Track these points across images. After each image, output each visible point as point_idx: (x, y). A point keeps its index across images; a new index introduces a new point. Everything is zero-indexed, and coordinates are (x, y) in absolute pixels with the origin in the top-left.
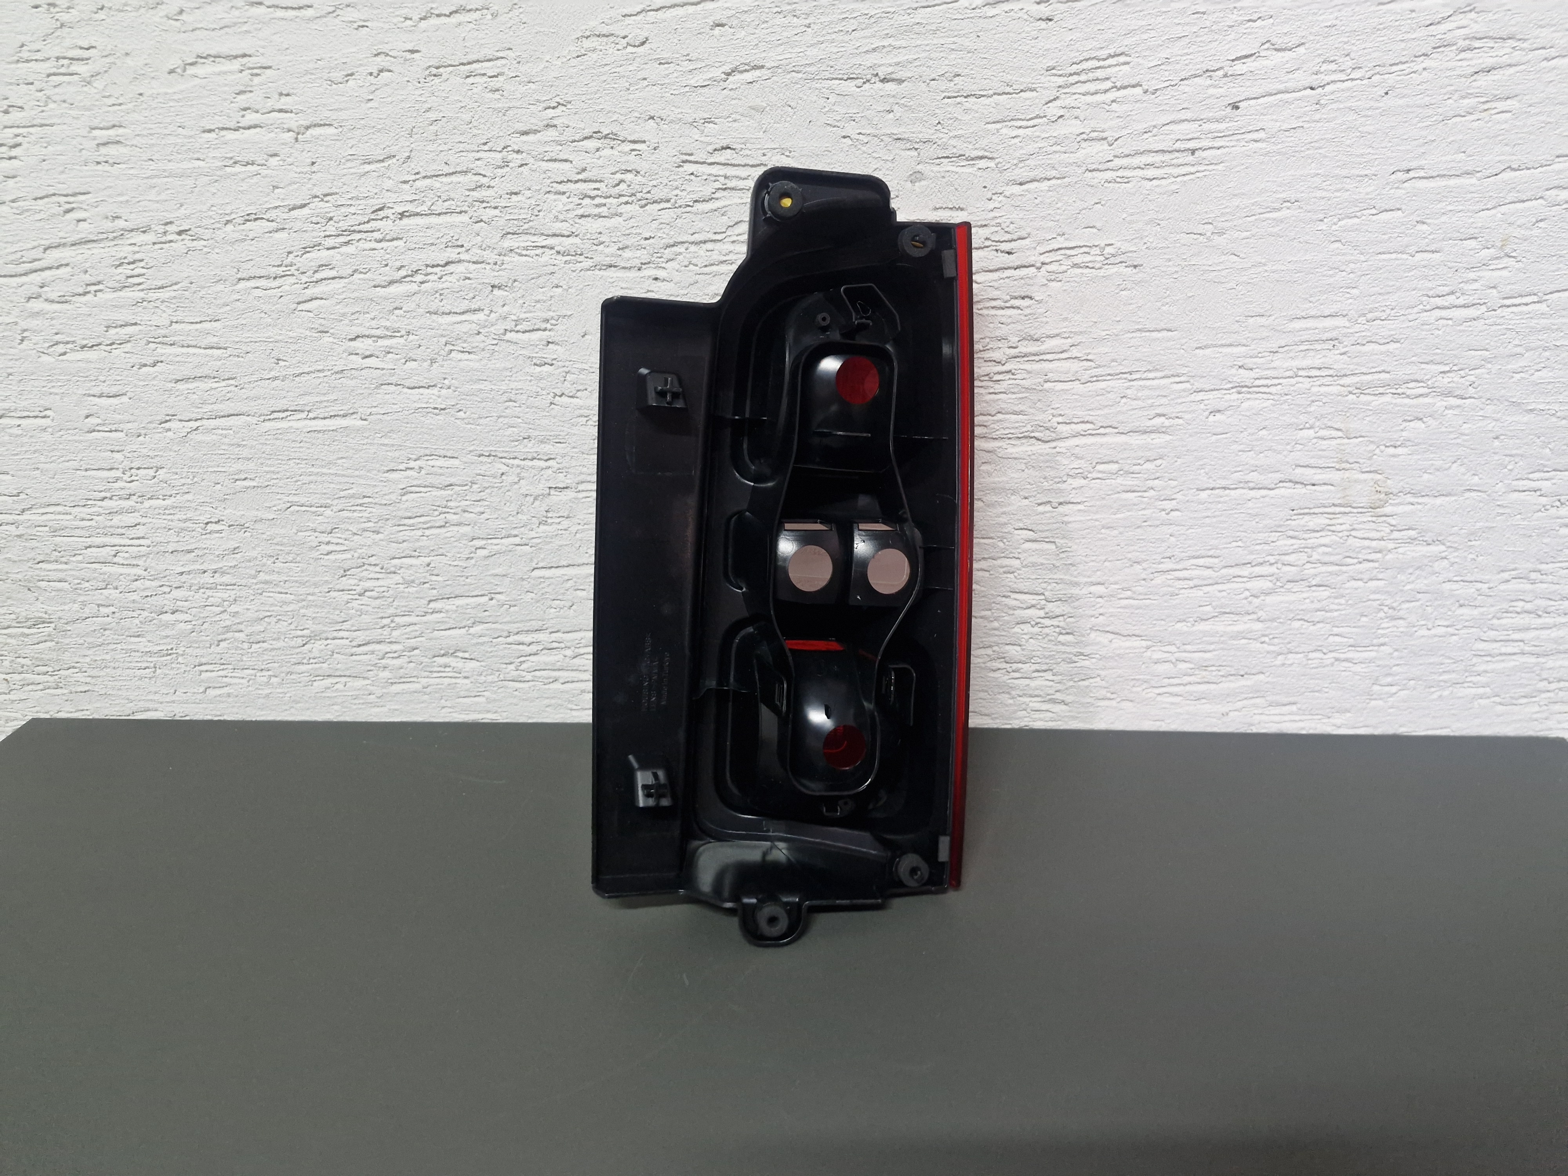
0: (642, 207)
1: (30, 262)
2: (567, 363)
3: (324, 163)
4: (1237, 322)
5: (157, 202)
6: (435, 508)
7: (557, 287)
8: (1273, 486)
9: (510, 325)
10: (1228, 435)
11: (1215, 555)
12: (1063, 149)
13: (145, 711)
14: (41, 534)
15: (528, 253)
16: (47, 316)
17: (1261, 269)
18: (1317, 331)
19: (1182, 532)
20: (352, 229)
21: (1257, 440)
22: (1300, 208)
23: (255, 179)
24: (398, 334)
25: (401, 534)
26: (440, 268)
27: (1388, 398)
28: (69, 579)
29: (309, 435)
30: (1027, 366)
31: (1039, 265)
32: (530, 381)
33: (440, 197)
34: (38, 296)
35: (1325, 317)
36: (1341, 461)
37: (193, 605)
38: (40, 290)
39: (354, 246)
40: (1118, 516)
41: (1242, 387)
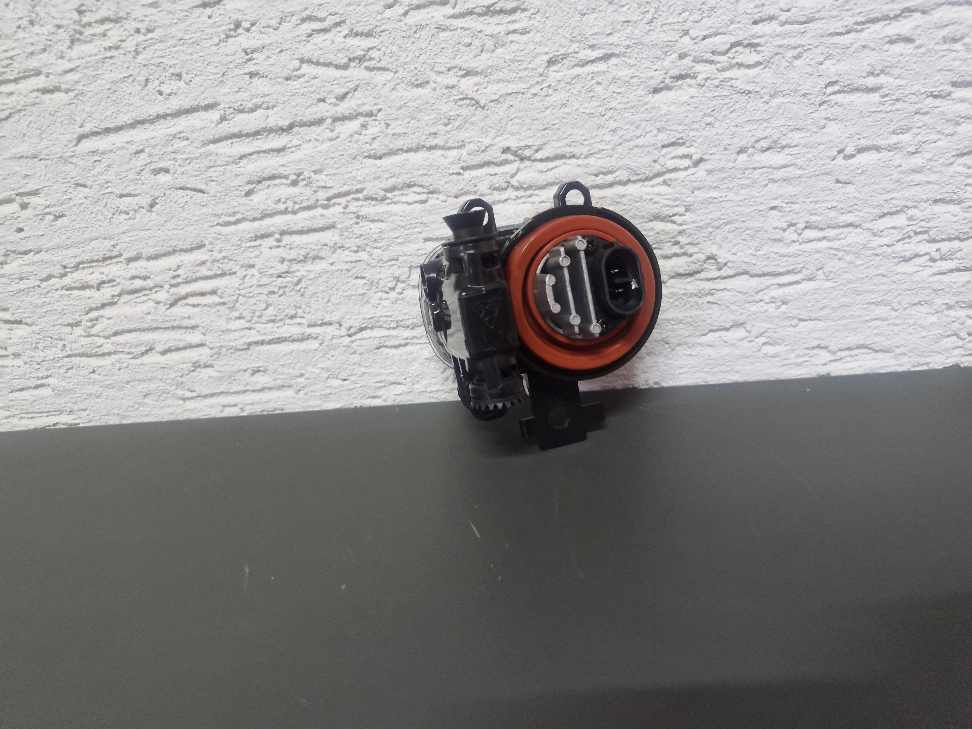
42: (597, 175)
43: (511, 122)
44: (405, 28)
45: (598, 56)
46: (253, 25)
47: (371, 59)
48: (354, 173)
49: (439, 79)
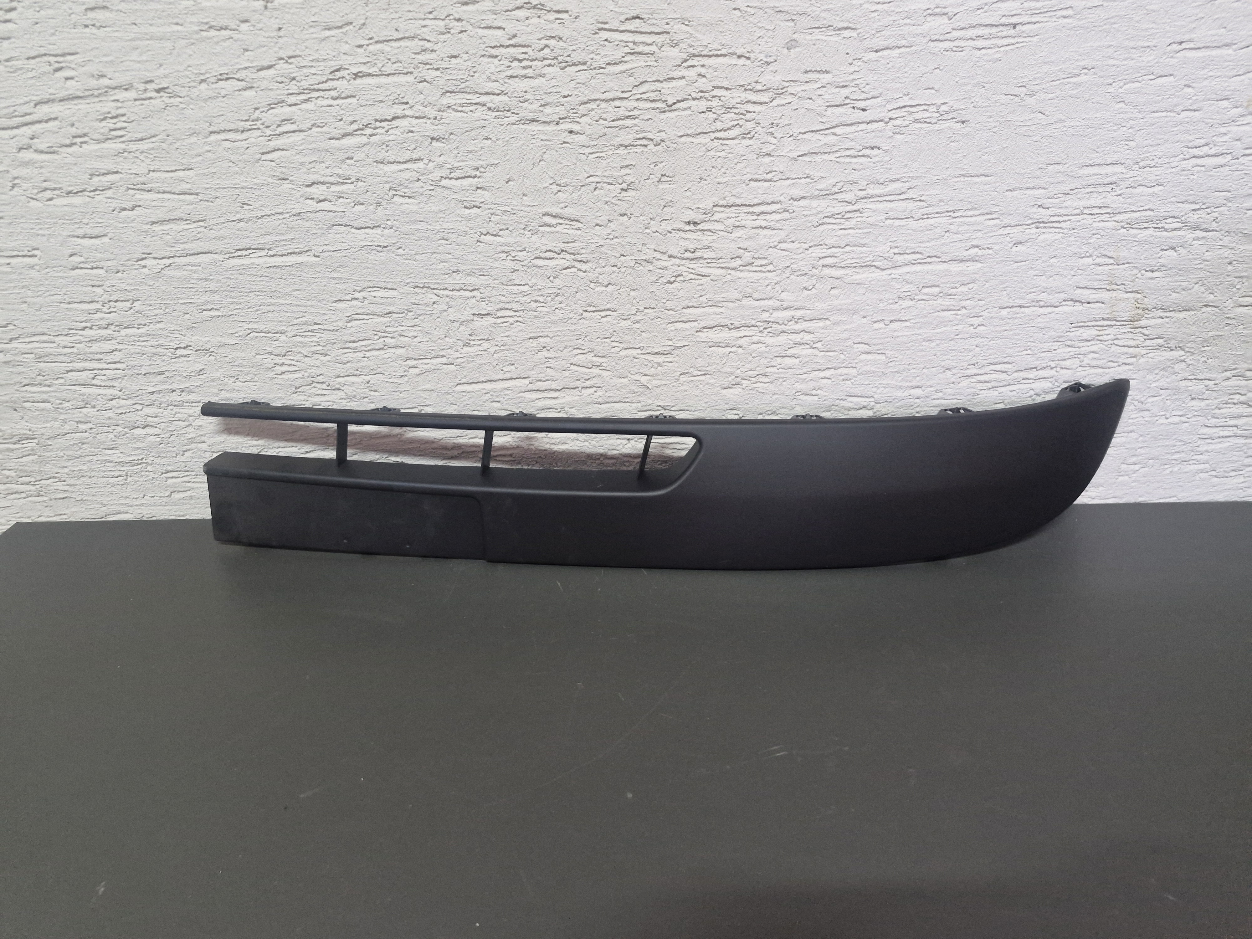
0: (562, 69)
1: (22, 116)
2: (493, 206)
3: (289, 29)
4: (1040, 168)
5: (139, 62)
6: (375, 333)
7: (486, 139)
8: (1058, 304)
9: (445, 172)
10: (1027, 263)
11: (1010, 361)
12: (912, 22)
13: (116, 514)
14: (28, 360)
15: (463, 109)
16: (36, 165)
17: (1061, 125)
18: (1100, 176)
19: (986, 343)
20: (312, 87)
21: (1048, 266)
22: (1095, 74)
23: (228, 43)
24: (349, 181)
25: (346, 355)
26: (387, 123)
27: (1150, 232)
28: (51, 399)
29: (268, 270)
30: (873, 206)
31: (887, 120)
32: (461, 222)
33: (389, 59)
34: (29, 147)
35: (1107, 165)
36: (1111, 283)
37: (162, 421)
38: (31, 142)
39: (313, 103)
40: (936, 331)
41: (1040, 222)
44: (619, 357)
45: (702, 374)
46: (551, 348)
47: (603, 366)
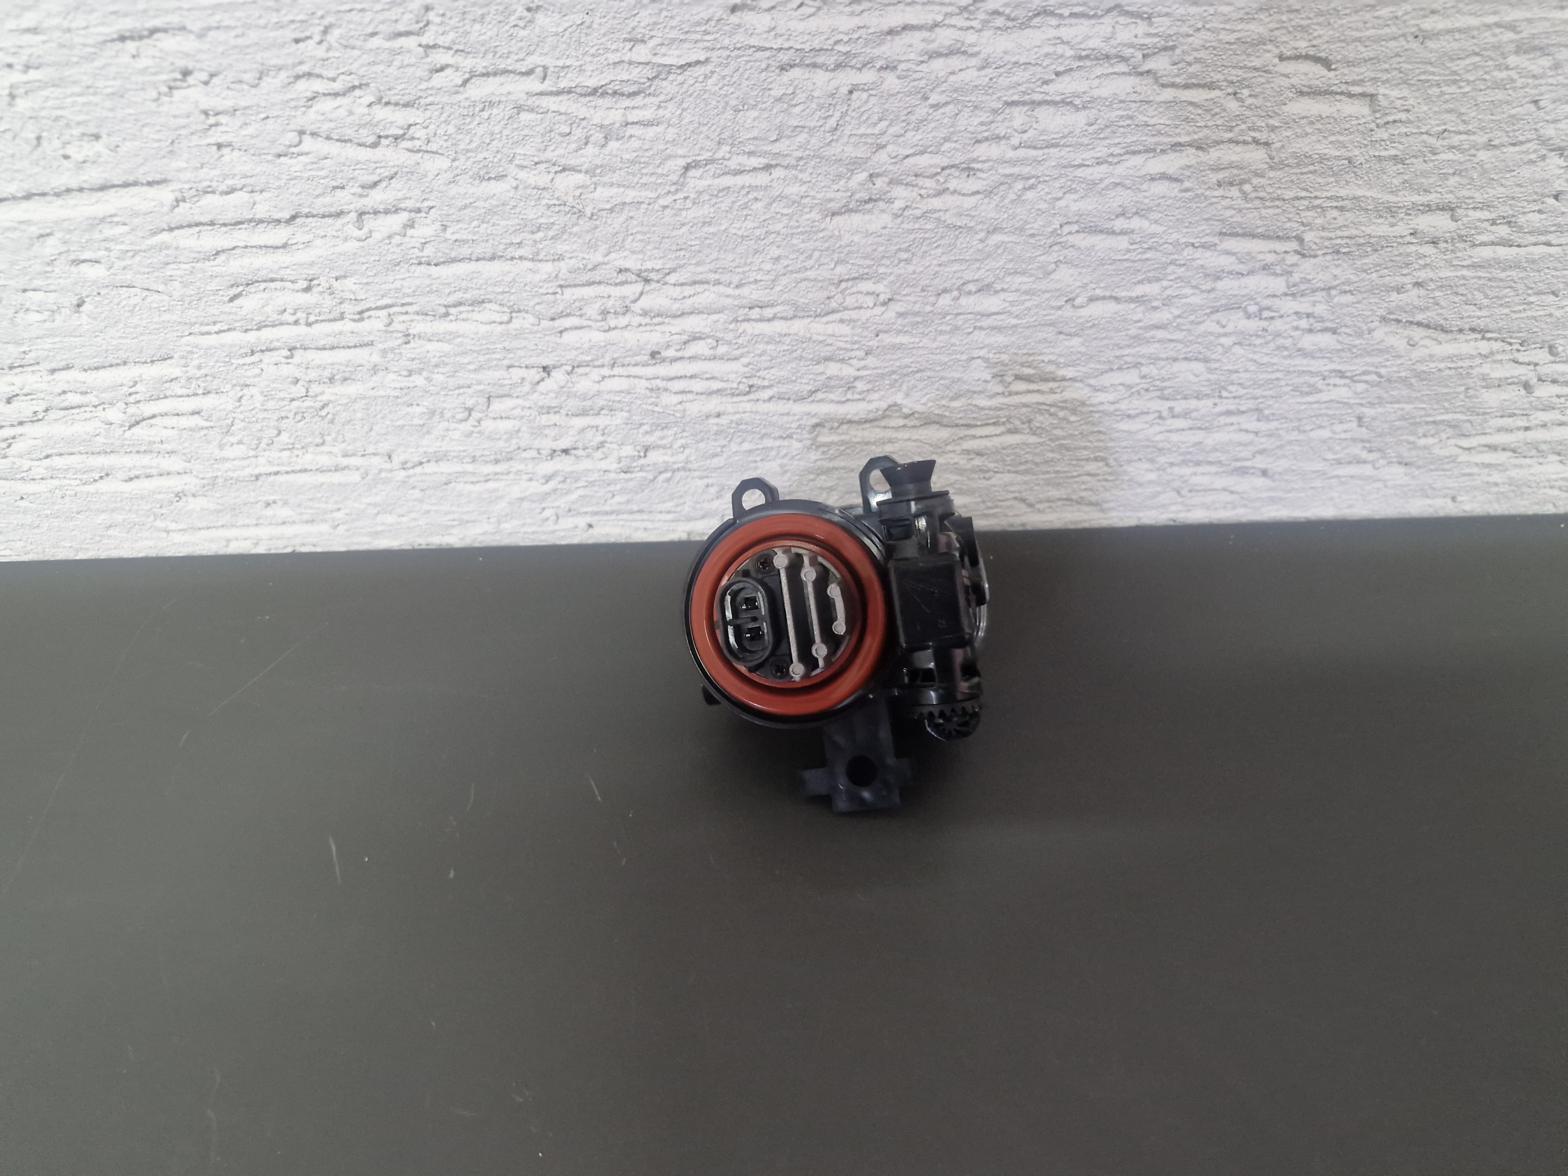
42: (750, 308)
43: (631, 237)
44: (467, 104)
45: (757, 166)
46: (212, 76)
47: (413, 138)
48: (398, 284)
49: (522, 175)
